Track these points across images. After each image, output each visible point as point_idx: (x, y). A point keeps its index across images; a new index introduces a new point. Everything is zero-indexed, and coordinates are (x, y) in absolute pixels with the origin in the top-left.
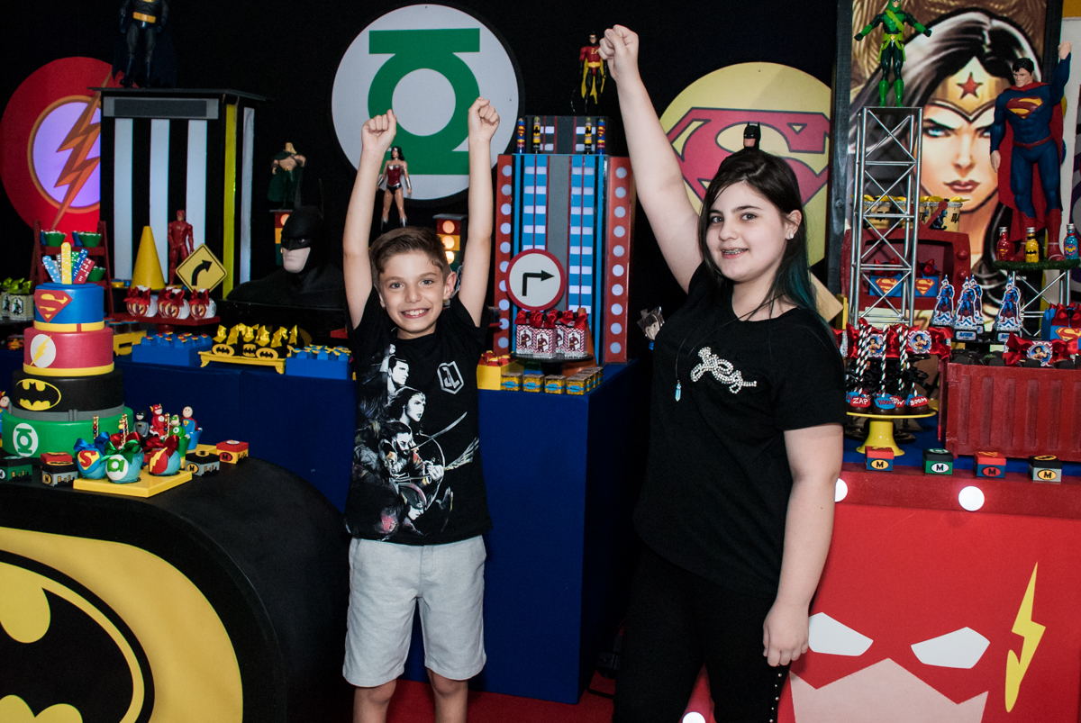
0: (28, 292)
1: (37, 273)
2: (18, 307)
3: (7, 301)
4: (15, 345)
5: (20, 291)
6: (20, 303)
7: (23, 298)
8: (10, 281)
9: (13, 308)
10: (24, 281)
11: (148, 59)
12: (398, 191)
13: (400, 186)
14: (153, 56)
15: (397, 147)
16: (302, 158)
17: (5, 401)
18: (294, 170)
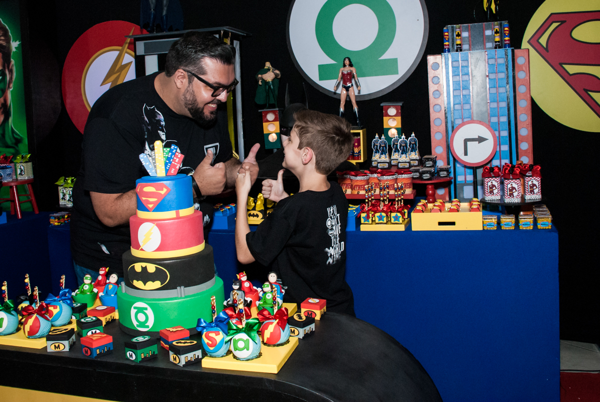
11: (164, 13)
12: (351, 89)
13: (352, 85)
14: (167, 11)
15: (347, 58)
16: (277, 72)
17: (114, 278)
18: (273, 80)
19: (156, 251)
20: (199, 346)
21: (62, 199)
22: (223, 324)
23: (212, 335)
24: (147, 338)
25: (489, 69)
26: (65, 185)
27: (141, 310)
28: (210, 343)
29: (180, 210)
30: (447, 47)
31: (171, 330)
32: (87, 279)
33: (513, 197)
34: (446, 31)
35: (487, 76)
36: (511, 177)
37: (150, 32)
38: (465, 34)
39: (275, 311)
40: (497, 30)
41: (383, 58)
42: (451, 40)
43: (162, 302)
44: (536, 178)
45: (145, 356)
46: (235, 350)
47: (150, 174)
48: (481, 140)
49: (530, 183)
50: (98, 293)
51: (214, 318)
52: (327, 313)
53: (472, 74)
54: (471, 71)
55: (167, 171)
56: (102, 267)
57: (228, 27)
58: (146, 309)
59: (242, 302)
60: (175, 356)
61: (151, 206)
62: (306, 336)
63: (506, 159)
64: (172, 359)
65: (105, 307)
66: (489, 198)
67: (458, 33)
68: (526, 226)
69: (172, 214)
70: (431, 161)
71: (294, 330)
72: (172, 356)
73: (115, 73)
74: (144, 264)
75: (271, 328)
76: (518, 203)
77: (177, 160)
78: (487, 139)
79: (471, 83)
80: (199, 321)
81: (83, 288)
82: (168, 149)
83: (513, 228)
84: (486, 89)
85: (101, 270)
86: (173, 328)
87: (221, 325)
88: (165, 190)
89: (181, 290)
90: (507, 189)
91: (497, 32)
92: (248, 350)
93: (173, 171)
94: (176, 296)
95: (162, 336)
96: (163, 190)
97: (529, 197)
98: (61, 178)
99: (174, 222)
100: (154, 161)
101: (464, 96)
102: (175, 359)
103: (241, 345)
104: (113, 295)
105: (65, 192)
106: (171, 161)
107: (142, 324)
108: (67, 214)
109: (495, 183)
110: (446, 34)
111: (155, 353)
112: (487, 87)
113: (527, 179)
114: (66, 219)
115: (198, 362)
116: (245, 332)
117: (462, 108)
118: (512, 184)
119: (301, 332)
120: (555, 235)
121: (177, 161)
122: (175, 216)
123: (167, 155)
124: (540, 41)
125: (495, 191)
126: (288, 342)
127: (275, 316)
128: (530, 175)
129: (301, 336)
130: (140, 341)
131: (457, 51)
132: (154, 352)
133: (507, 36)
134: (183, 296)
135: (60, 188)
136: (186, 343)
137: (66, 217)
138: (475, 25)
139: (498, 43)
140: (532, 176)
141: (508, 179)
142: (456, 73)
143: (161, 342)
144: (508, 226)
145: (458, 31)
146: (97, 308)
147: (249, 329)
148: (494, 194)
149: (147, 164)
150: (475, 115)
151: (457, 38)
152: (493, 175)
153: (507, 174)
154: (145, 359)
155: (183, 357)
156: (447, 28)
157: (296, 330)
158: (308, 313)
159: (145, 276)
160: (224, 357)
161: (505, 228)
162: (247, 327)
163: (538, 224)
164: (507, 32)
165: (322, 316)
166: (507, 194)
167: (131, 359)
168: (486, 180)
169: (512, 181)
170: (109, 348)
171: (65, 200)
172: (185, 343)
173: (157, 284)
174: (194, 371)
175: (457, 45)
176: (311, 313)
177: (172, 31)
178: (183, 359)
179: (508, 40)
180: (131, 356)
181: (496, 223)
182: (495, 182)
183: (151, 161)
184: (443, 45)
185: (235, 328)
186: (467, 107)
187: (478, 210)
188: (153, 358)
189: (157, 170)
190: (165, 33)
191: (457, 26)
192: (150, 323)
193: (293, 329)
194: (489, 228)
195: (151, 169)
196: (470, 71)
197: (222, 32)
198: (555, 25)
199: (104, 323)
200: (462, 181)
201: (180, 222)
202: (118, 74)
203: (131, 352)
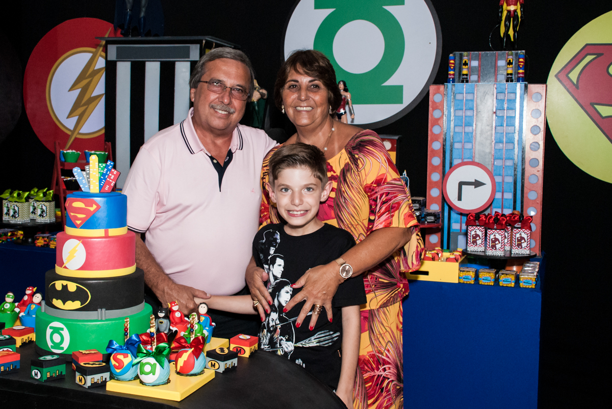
0: (50, 199)
1: (57, 184)
2: (43, 211)
3: (34, 206)
4: (40, 242)
5: (44, 199)
6: (44, 208)
7: (47, 204)
8: (36, 190)
9: (39, 212)
10: (47, 191)
11: (142, 14)
12: (343, 117)
13: (345, 112)
14: (146, 12)
15: (343, 81)
16: (264, 92)
17: (38, 298)
18: (258, 100)
19: (79, 269)
20: (107, 369)
21: (6, 214)
22: (133, 347)
23: (120, 357)
24: (55, 357)
25: (497, 104)
26: (10, 199)
27: (57, 330)
28: (117, 364)
29: (109, 229)
30: (452, 76)
31: (84, 352)
32: (10, 298)
33: (496, 249)
34: (452, 58)
35: (495, 113)
36: (495, 227)
37: (125, 35)
38: (475, 63)
39: (192, 339)
40: (510, 61)
41: (387, 83)
42: (457, 70)
43: (80, 323)
44: (526, 231)
45: (51, 375)
46: (141, 374)
47: (83, 189)
48: (477, 184)
49: (518, 235)
50: (20, 312)
51: (126, 340)
52: (259, 351)
53: (477, 109)
54: (477, 107)
55: (101, 188)
56: (29, 287)
57: (210, 37)
58: (62, 329)
59: (155, 326)
60: (81, 377)
61: (78, 222)
62: (227, 370)
63: (509, 208)
64: (77, 381)
65: (23, 327)
66: (471, 249)
67: (465, 61)
68: (507, 283)
69: (100, 232)
70: (418, 203)
71: (215, 363)
72: (78, 376)
73: (86, 78)
74: (65, 283)
75: (185, 357)
76: (501, 257)
77: (113, 176)
78: (484, 184)
79: (475, 120)
80: (111, 343)
81: (3, 307)
82: (104, 165)
83: (492, 284)
84: (492, 127)
85: (28, 290)
86: (86, 351)
87: (132, 348)
88: (95, 207)
89: (103, 312)
90: (489, 240)
91: (510, 63)
92: (154, 374)
93: (107, 188)
94: (96, 318)
95: (74, 358)
96: (92, 206)
97: (516, 251)
98: (7, 191)
99: (102, 241)
100: (88, 176)
101: (467, 134)
102: (81, 380)
103: (147, 368)
104: (34, 316)
105: (9, 206)
106: (106, 177)
107: (57, 346)
108: (10, 231)
109: (479, 233)
110: (452, 61)
111: (63, 374)
112: (492, 124)
113: (515, 231)
114: (9, 237)
115: (104, 384)
116: (153, 356)
117: (463, 147)
118: (495, 235)
119: (222, 366)
120: (539, 295)
121: (112, 178)
122: (103, 235)
123: (102, 171)
124: (570, 75)
125: (479, 242)
126: (202, 373)
127: (191, 344)
128: (519, 226)
129: (221, 370)
130: (48, 359)
131: (463, 82)
132: (61, 372)
133: (521, 68)
134: (104, 319)
135: (4, 202)
136: (95, 364)
137: (9, 234)
138: (487, 54)
139: (510, 76)
140: (521, 228)
141: (492, 229)
142: (459, 107)
143: (73, 364)
144: (486, 281)
145: (465, 59)
146: (14, 328)
147: (158, 354)
148: (477, 244)
149: (81, 178)
150: (477, 156)
151: (464, 67)
152: (478, 224)
153: (492, 223)
154: (51, 379)
155: (89, 378)
156: (455, 55)
157: (216, 363)
158: (237, 349)
159: (65, 295)
160: (131, 382)
161: (483, 283)
162: (157, 351)
163: (520, 282)
164: (522, 64)
165: (252, 354)
166: (489, 245)
167: (36, 378)
168: (470, 228)
169: (496, 232)
170: (16, 366)
171: (9, 215)
172: (92, 364)
173: (77, 304)
174: (98, 392)
175: (464, 75)
176: (240, 350)
177: (151, 36)
178: (89, 380)
179: (522, 73)
180: (36, 375)
181: (473, 276)
182: (479, 231)
183: (85, 176)
184: (448, 74)
185: (145, 352)
186: (468, 146)
187: (456, 260)
188: (60, 378)
189: (91, 186)
190: (139, 38)
191: (465, 53)
192: (66, 345)
193: (213, 362)
194: (466, 281)
195: (84, 185)
196: (475, 105)
197: (204, 42)
198: (589, 58)
199: (19, 343)
200: (457, 230)
201: (108, 241)
202: (91, 79)
203: (36, 371)
